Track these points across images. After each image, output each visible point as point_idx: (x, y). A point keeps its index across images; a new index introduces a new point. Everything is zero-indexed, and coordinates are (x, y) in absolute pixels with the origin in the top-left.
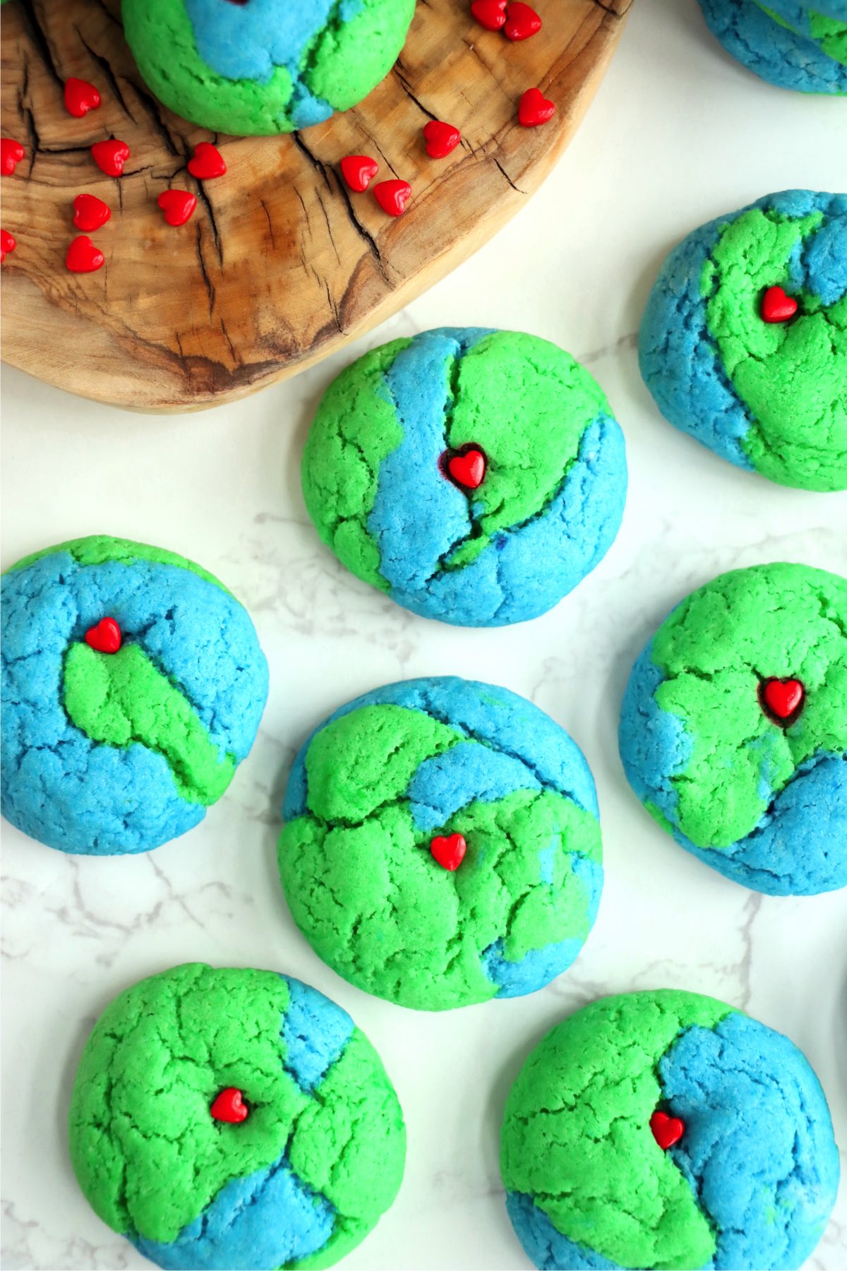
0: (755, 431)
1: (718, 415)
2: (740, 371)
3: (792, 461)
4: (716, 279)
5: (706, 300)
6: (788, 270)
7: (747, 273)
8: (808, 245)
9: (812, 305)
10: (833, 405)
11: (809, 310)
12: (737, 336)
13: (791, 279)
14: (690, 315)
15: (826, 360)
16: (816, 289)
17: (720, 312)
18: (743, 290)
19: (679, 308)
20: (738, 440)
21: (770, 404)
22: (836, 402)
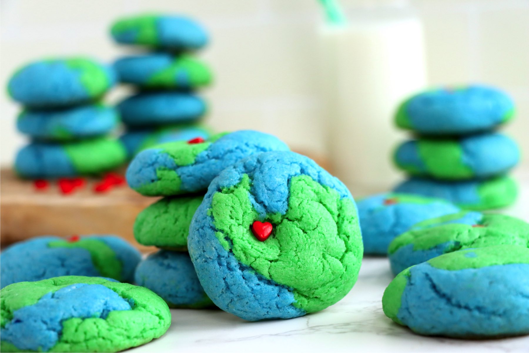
0: (297, 295)
1: (276, 300)
2: (272, 272)
3: (323, 296)
4: (227, 238)
5: (231, 251)
6: (255, 211)
7: (239, 225)
8: (254, 192)
9: (277, 218)
10: (324, 257)
11: (278, 222)
12: (259, 257)
13: (259, 213)
14: (228, 263)
15: (305, 239)
16: (274, 210)
17: (242, 252)
18: (243, 234)
19: (220, 264)
20: (292, 305)
21: (297, 277)
22: (323, 254)
